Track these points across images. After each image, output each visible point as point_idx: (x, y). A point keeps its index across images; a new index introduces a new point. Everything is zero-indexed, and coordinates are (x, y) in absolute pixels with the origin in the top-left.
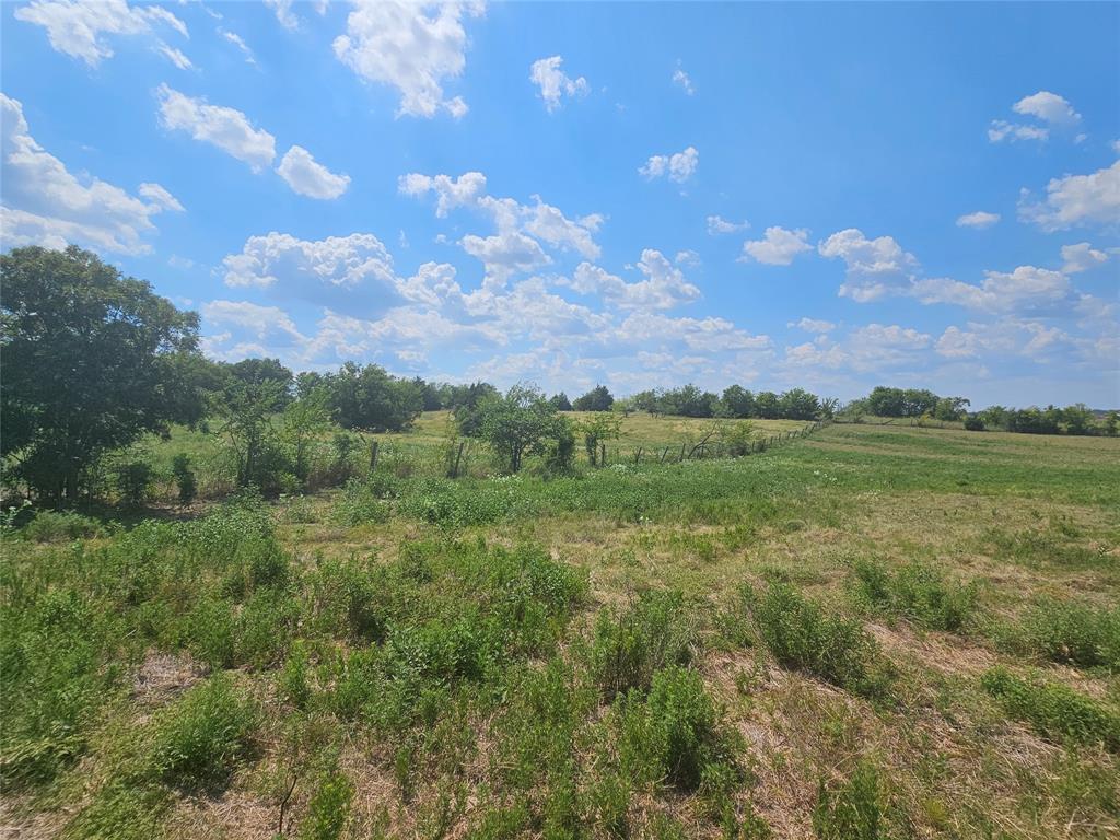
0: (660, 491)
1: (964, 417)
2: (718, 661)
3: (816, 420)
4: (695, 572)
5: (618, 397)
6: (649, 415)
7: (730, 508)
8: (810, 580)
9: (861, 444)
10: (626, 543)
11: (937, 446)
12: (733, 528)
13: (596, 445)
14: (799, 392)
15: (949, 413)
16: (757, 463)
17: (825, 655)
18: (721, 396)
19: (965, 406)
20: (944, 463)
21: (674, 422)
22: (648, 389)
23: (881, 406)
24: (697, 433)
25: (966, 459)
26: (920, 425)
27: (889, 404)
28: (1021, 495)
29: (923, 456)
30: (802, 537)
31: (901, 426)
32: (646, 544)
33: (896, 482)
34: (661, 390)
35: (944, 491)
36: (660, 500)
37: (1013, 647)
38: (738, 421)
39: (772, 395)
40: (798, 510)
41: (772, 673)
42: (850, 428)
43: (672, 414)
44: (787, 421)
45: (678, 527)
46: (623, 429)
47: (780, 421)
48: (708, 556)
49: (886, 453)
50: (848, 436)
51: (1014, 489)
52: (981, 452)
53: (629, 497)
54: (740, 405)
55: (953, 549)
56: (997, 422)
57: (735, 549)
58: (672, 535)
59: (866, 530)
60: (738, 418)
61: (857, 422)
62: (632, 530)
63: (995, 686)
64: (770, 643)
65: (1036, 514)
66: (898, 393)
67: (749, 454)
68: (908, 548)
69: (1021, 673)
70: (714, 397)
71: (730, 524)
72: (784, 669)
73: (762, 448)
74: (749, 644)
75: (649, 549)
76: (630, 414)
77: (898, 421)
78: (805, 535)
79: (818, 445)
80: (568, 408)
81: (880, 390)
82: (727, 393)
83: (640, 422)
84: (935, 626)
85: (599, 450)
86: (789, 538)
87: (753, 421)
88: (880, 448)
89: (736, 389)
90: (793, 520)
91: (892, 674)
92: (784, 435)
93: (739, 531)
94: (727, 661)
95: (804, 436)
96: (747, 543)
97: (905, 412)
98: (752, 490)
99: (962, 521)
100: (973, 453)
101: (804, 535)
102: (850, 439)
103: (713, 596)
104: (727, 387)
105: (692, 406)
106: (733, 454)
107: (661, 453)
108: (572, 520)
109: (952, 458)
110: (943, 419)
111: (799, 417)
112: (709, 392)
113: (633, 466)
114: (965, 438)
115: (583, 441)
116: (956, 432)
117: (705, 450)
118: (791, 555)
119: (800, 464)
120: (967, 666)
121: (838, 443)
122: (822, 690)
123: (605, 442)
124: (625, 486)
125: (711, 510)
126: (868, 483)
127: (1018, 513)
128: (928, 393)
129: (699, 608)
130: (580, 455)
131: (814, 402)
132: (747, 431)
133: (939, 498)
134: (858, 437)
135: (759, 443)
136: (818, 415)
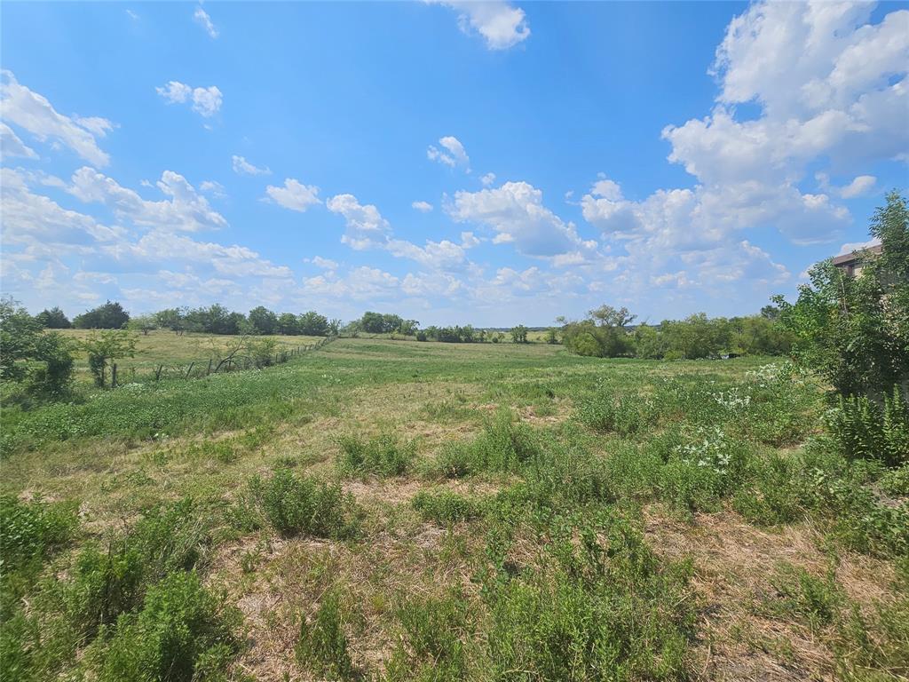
0: (181, 406)
1: (416, 333)
2: (227, 551)
3: (327, 336)
4: (214, 476)
5: (134, 314)
6: (173, 333)
7: (252, 412)
8: (311, 461)
9: (357, 353)
10: (138, 463)
11: (402, 353)
12: (253, 430)
13: (103, 365)
14: (313, 314)
15: (408, 331)
16: (279, 372)
17: (317, 517)
18: (247, 316)
19: (417, 326)
20: (406, 363)
21: (200, 339)
22: (171, 307)
23: (370, 325)
24: (224, 348)
25: (417, 360)
26: (392, 338)
27: (374, 324)
28: (443, 380)
29: (393, 359)
30: (311, 428)
31: (381, 340)
32: (161, 460)
33: (377, 379)
34: (186, 308)
35: (404, 382)
36: (182, 413)
37: (431, 476)
38: (262, 337)
39: (292, 316)
40: (310, 407)
41: (276, 545)
42: (350, 341)
43: (198, 331)
44: (304, 337)
45: (200, 438)
46: (138, 347)
47: (299, 336)
48: (228, 458)
49: (372, 358)
50: (348, 348)
51: (440, 377)
52: (426, 355)
53: (146, 415)
54: (264, 323)
55: (406, 419)
56: (433, 336)
57: (254, 447)
58: (192, 445)
59: (356, 415)
60: (263, 334)
61: (355, 336)
62: (147, 449)
63: (419, 504)
64: (273, 521)
65: (449, 391)
66: (380, 316)
67: (272, 365)
68: (380, 423)
69: (432, 491)
70: (241, 317)
71: (251, 426)
72: (285, 540)
73: (284, 359)
74: (256, 527)
75: (163, 464)
76: (151, 332)
77: (379, 336)
78: (314, 425)
79: (327, 355)
80: (66, 325)
81: (368, 314)
82: (253, 313)
83: (162, 340)
84: (391, 474)
85: (108, 369)
86: (300, 431)
87: (277, 337)
88: (369, 355)
89: (261, 310)
90: (305, 416)
91: (361, 516)
92: (301, 348)
93: (259, 431)
94: (235, 548)
95: (317, 348)
96: (265, 440)
97: (384, 330)
98: (274, 395)
99: (413, 401)
100: (422, 356)
101: (311, 426)
102: (349, 350)
103: (228, 495)
104: (254, 308)
105: (218, 323)
106: (258, 366)
107: (185, 369)
108: (64, 451)
109: (410, 360)
110: (405, 334)
111: (314, 334)
112: (237, 312)
113: (152, 383)
114: (417, 346)
115: (86, 360)
116: (412, 343)
117: (232, 364)
118: (300, 444)
119: (314, 370)
120: (407, 495)
121: (341, 352)
122: (313, 545)
123: (116, 361)
124: (141, 405)
125: (234, 417)
126: (361, 381)
127: (440, 391)
128: (396, 317)
129: (213, 508)
130: (82, 376)
131: (325, 321)
132: (271, 345)
133: (402, 386)
134: (355, 347)
135: (282, 355)
136: (328, 331)
